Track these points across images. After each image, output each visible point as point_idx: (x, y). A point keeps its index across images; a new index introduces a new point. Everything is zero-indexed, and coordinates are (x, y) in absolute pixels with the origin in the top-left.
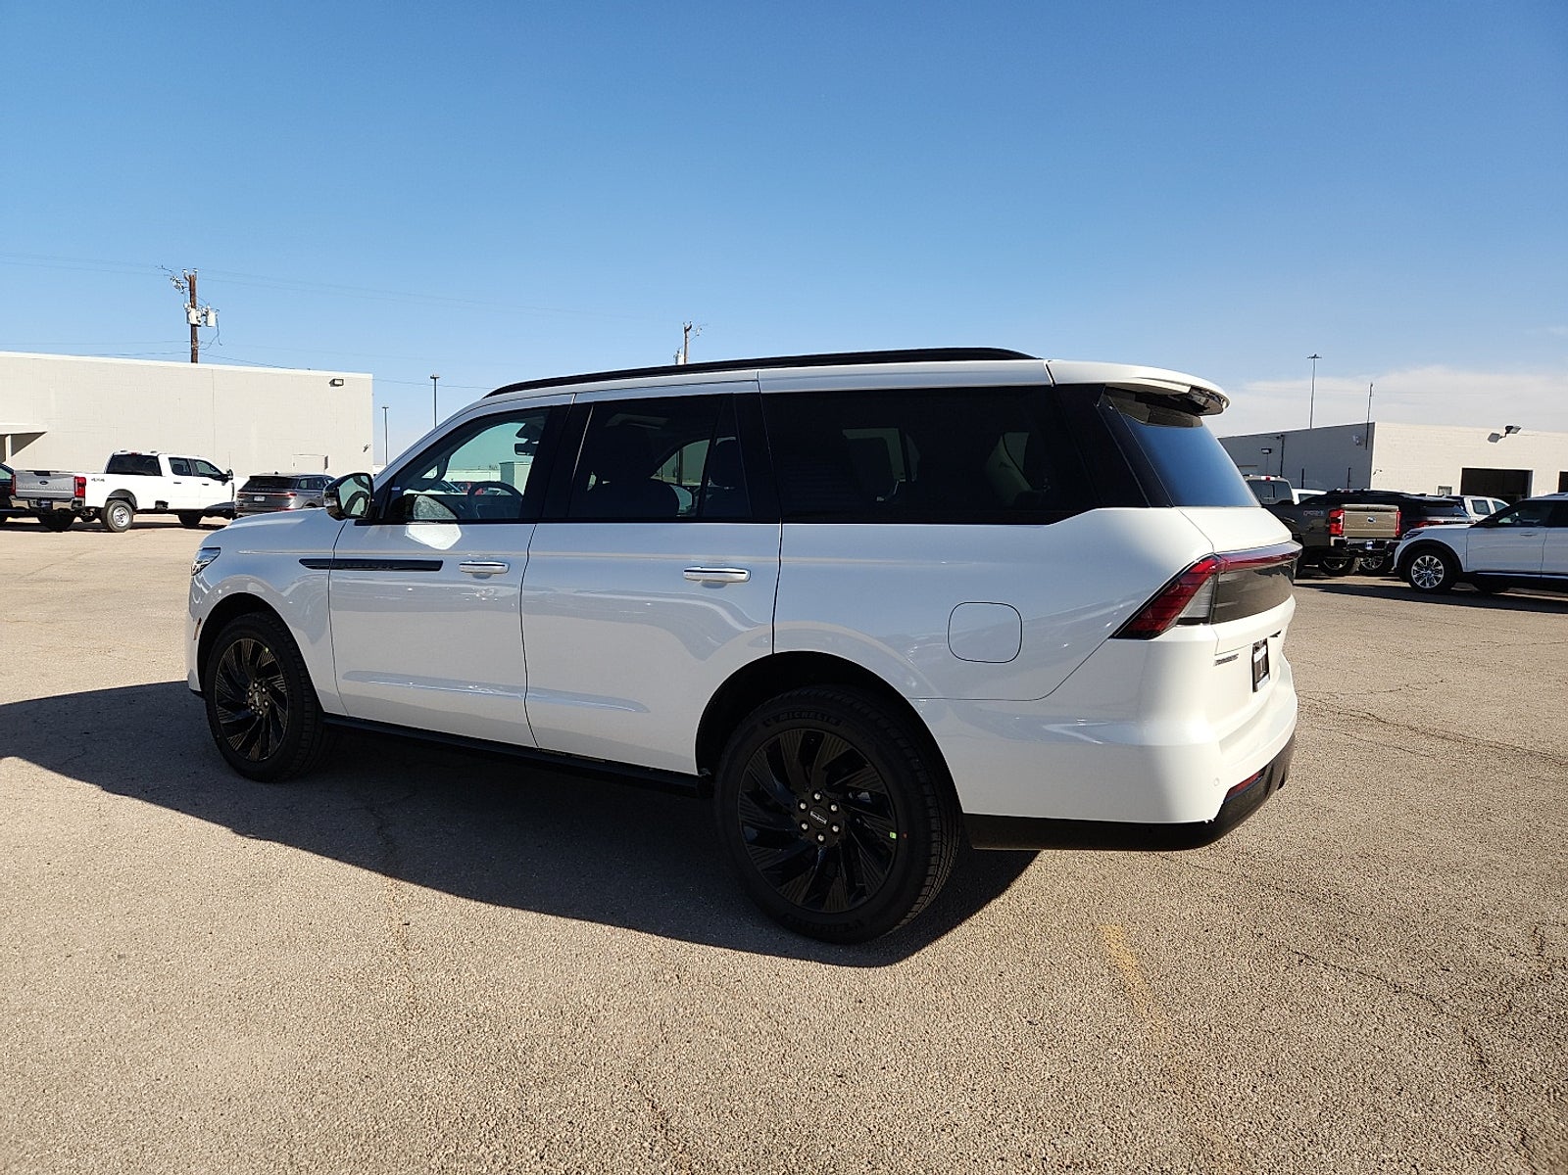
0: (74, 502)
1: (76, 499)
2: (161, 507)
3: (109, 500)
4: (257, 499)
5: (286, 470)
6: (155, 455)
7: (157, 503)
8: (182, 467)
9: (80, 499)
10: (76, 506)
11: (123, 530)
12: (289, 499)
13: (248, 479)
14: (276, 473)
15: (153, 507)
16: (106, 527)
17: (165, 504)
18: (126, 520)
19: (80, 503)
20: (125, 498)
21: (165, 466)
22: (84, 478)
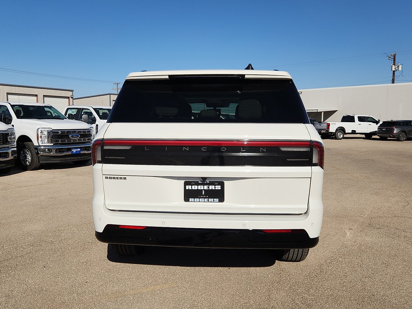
0: (326, 131)
1: (327, 130)
2: (354, 132)
3: (337, 130)
4: (383, 129)
5: (395, 119)
6: (354, 116)
7: (352, 131)
8: (362, 119)
9: (328, 130)
10: (327, 132)
11: (341, 139)
12: (395, 129)
13: (382, 122)
14: (392, 120)
15: (351, 132)
16: (336, 138)
17: (355, 131)
18: (342, 136)
19: (328, 131)
20: (342, 130)
21: (356, 119)
22: (330, 124)
